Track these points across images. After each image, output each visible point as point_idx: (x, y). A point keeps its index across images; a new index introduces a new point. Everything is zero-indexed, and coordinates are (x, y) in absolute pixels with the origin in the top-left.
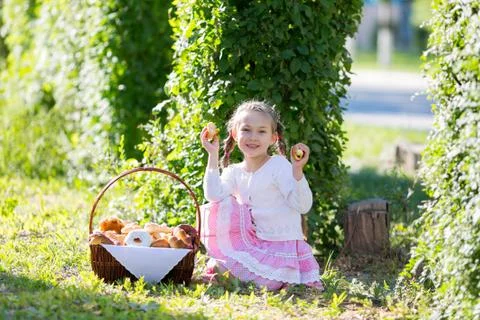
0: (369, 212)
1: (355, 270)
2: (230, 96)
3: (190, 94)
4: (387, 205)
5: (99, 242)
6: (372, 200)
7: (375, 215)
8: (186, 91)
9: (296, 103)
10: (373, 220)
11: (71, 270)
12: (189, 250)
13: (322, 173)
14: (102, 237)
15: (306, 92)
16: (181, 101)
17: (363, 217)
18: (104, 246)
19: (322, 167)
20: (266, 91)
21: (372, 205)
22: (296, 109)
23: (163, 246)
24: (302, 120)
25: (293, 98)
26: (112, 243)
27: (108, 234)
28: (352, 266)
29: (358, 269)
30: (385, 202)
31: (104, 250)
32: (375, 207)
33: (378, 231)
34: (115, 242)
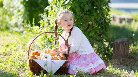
0: (122, 43)
1: (120, 64)
2: (73, 4)
3: (57, 4)
4: (128, 40)
5: (32, 59)
6: (122, 38)
7: (124, 44)
8: (56, 3)
9: (96, 6)
10: (124, 45)
12: (66, 61)
13: (104, 30)
14: (33, 57)
15: (99, 2)
16: (54, 6)
17: (120, 45)
18: (34, 60)
19: (104, 27)
20: (86, 2)
21: (123, 40)
23: (56, 59)
24: (98, 12)
25: (95, 4)
26: (37, 59)
29: (121, 64)
31: (35, 61)
32: (124, 41)
33: (126, 49)
34: (38, 59)
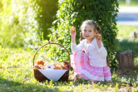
0: (127, 55)
1: (123, 74)
2: (78, 18)
3: (65, 17)
4: (133, 52)
5: (37, 69)
7: (129, 56)
8: (63, 16)
9: (101, 19)
10: (128, 57)
11: (28, 78)
12: (67, 70)
13: (110, 42)
14: (38, 67)
15: (104, 15)
16: (62, 20)
17: (125, 57)
18: (38, 70)
19: (110, 40)
20: (90, 15)
21: (128, 52)
22: (101, 21)
23: (58, 69)
24: (103, 24)
25: (100, 17)
26: (41, 69)
27: (39, 66)
28: (122, 73)
29: (124, 74)
30: (132, 51)
32: (129, 53)
33: (130, 61)
34: (42, 68)
